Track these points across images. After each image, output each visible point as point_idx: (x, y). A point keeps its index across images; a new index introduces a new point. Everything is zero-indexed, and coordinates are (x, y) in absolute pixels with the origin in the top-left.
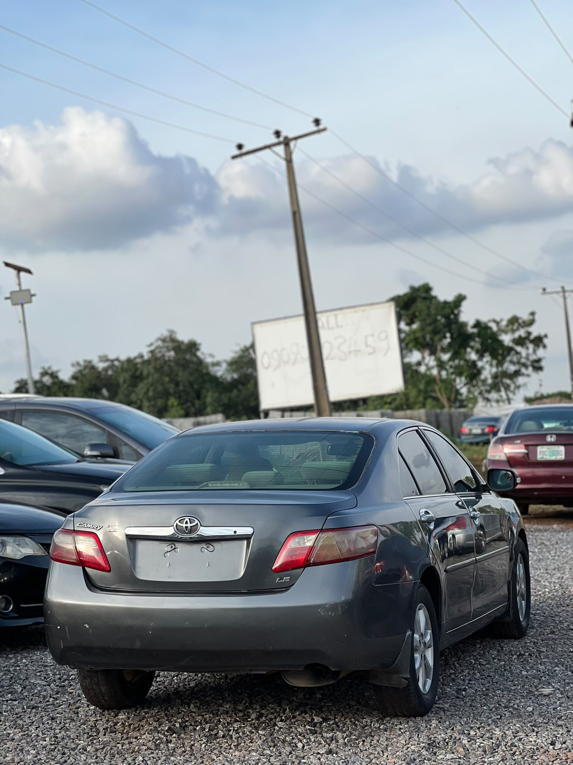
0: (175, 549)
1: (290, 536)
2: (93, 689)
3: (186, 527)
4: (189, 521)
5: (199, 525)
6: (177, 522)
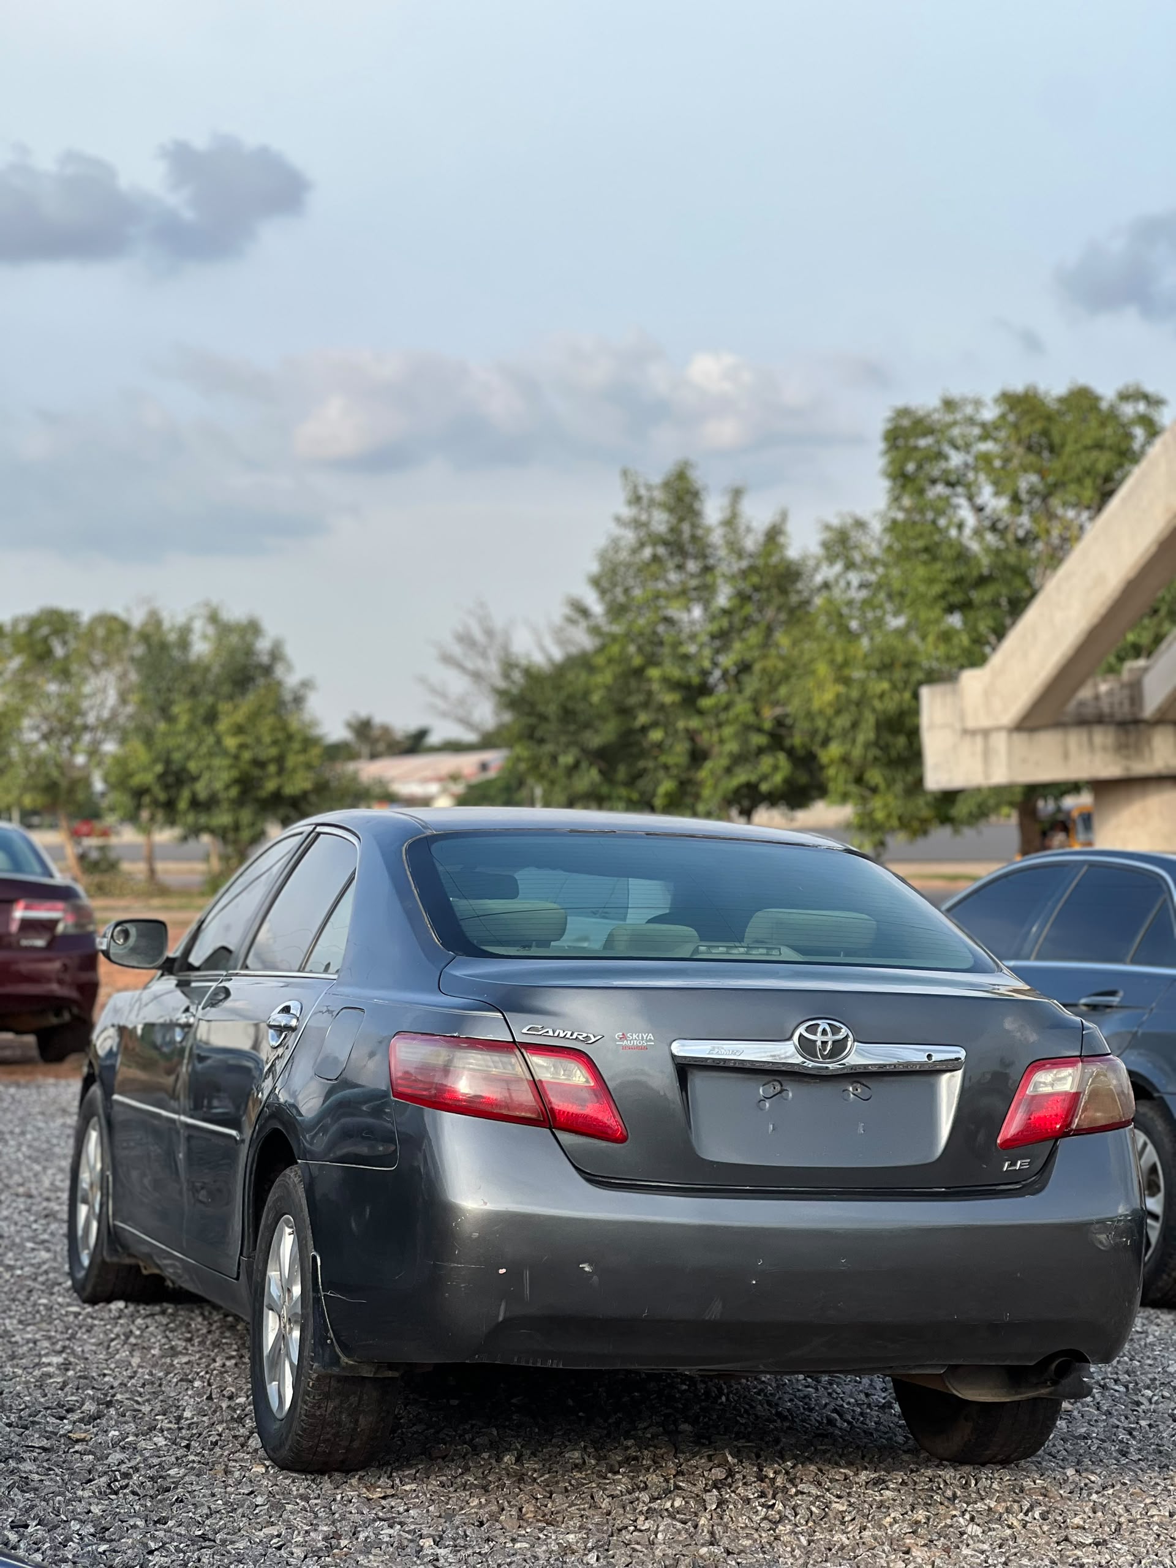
0: (781, 1092)
1: (1029, 1068)
2: (339, 1423)
3: (822, 1042)
4: (828, 1029)
5: (851, 1039)
6: (801, 1030)
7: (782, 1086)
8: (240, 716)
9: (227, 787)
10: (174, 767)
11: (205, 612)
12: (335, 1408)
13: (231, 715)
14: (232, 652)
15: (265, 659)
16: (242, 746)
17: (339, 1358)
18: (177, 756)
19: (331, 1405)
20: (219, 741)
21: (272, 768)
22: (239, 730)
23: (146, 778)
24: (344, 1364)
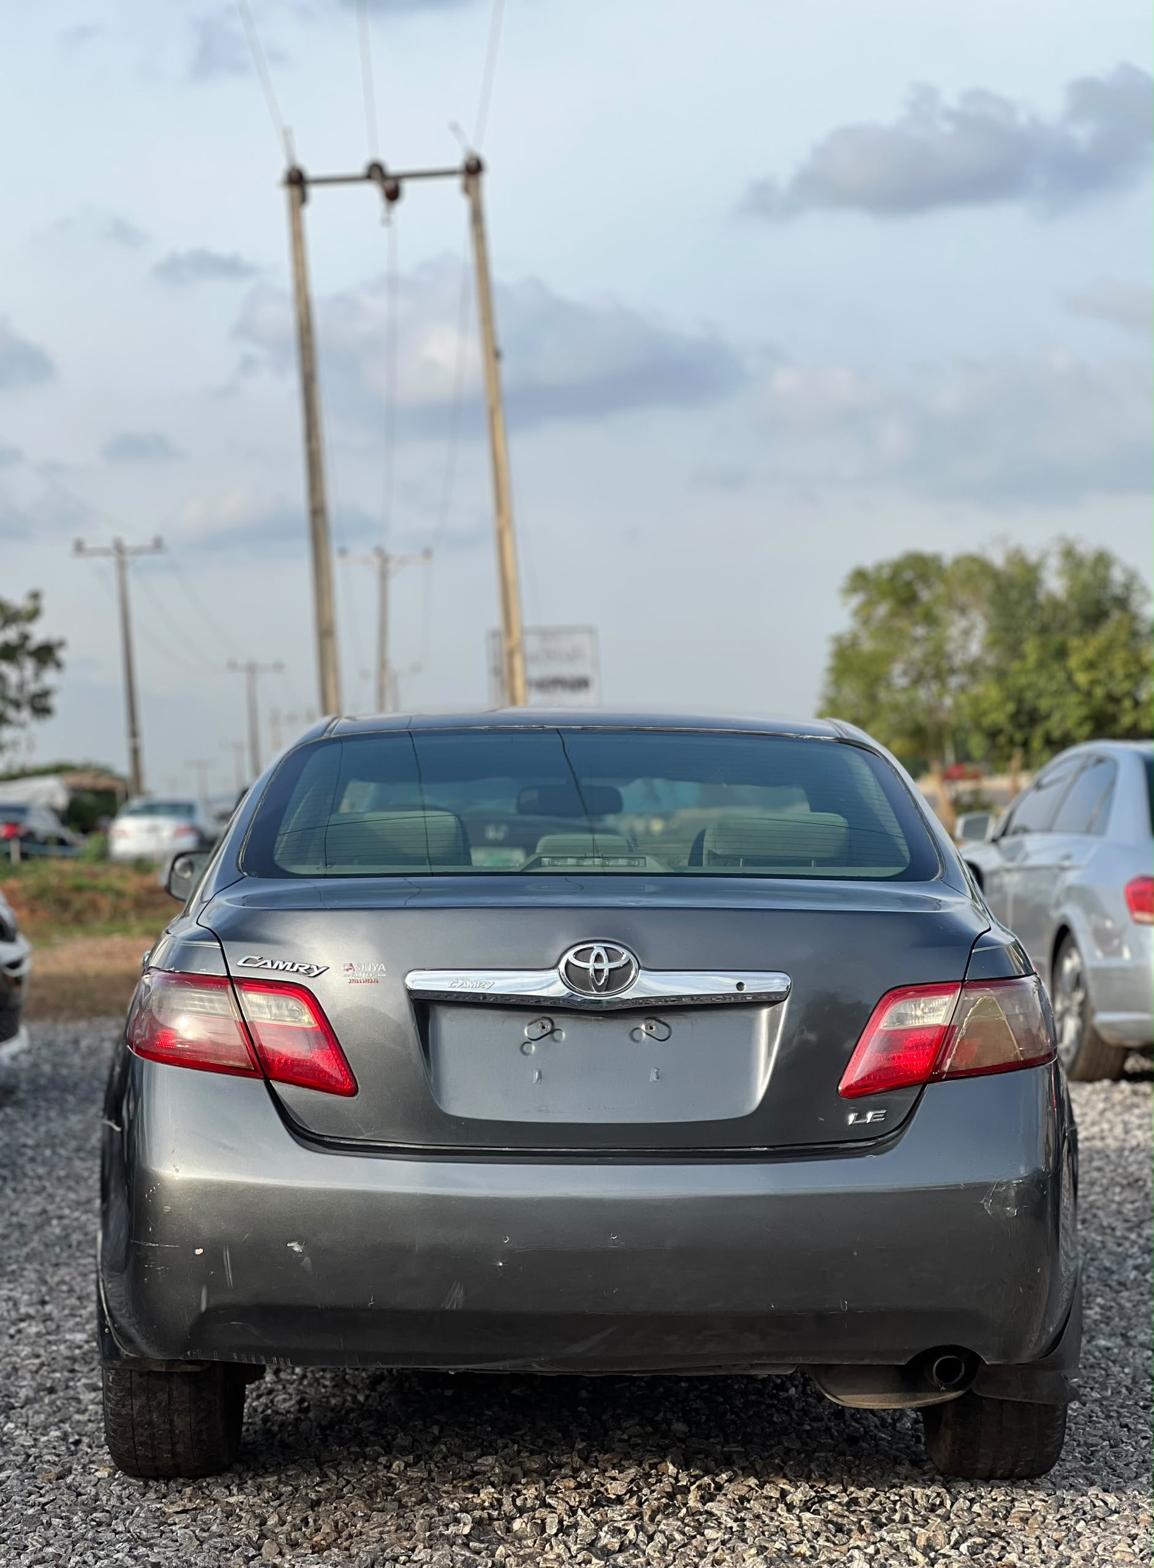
0: (552, 1032)
1: (886, 997)
2: (150, 1423)
3: (596, 971)
4: (603, 953)
5: (635, 965)
6: (570, 956)
7: (553, 1023)
8: (1090, 652)
9: (1080, 724)
10: (1027, 707)
11: (1056, 548)
12: (141, 1407)
13: (1082, 650)
14: (1086, 587)
15: (1118, 591)
16: (1094, 682)
17: (118, 1349)
18: (1029, 695)
19: (137, 1404)
20: (1070, 678)
21: (1127, 703)
22: (1091, 665)
23: (999, 717)
24: (125, 1357)
